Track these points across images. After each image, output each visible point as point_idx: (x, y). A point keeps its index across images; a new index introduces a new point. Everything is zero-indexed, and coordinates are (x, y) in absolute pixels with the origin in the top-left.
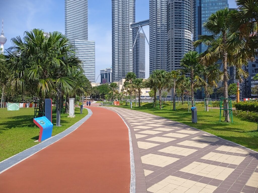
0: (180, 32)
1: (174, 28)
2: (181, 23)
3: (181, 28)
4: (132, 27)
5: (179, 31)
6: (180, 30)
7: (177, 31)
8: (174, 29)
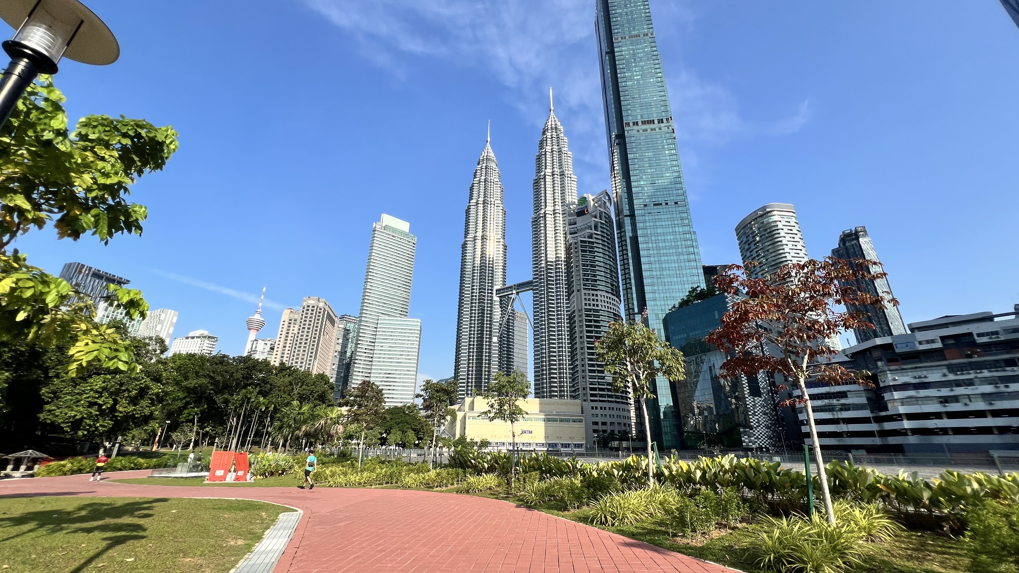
0: (595, 298)
1: (582, 289)
2: (596, 281)
3: (596, 290)
4: (499, 294)
5: (593, 295)
6: (595, 292)
7: (589, 294)
8: (583, 291)
